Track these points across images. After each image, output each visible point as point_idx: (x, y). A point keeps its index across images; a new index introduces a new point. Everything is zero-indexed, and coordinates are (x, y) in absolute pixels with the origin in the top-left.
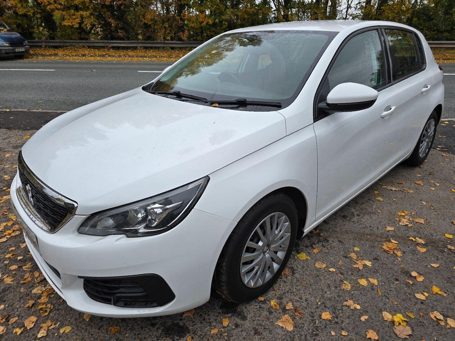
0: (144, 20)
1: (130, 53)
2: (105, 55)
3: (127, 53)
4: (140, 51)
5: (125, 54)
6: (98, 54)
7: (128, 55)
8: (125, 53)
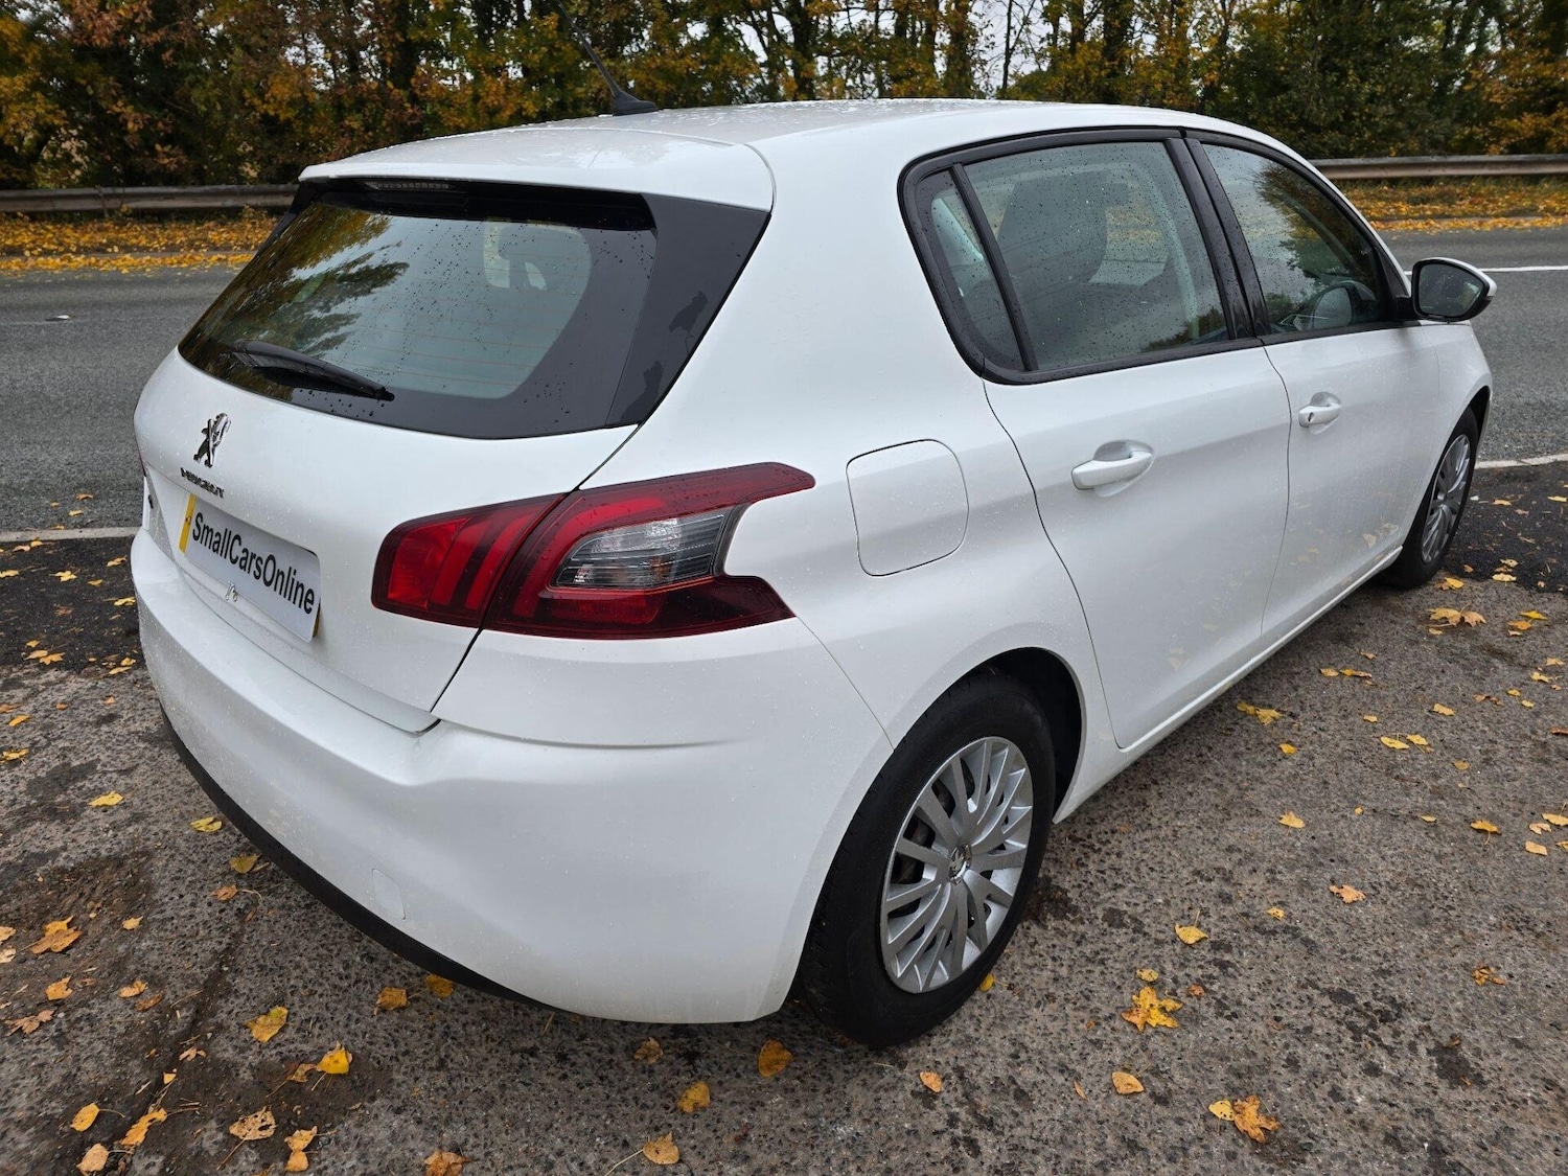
0: (264, 102)
1: (211, 235)
2: (107, 245)
3: (199, 236)
4: (254, 223)
5: (194, 241)
6: (77, 245)
7: (205, 240)
8: (192, 237)
